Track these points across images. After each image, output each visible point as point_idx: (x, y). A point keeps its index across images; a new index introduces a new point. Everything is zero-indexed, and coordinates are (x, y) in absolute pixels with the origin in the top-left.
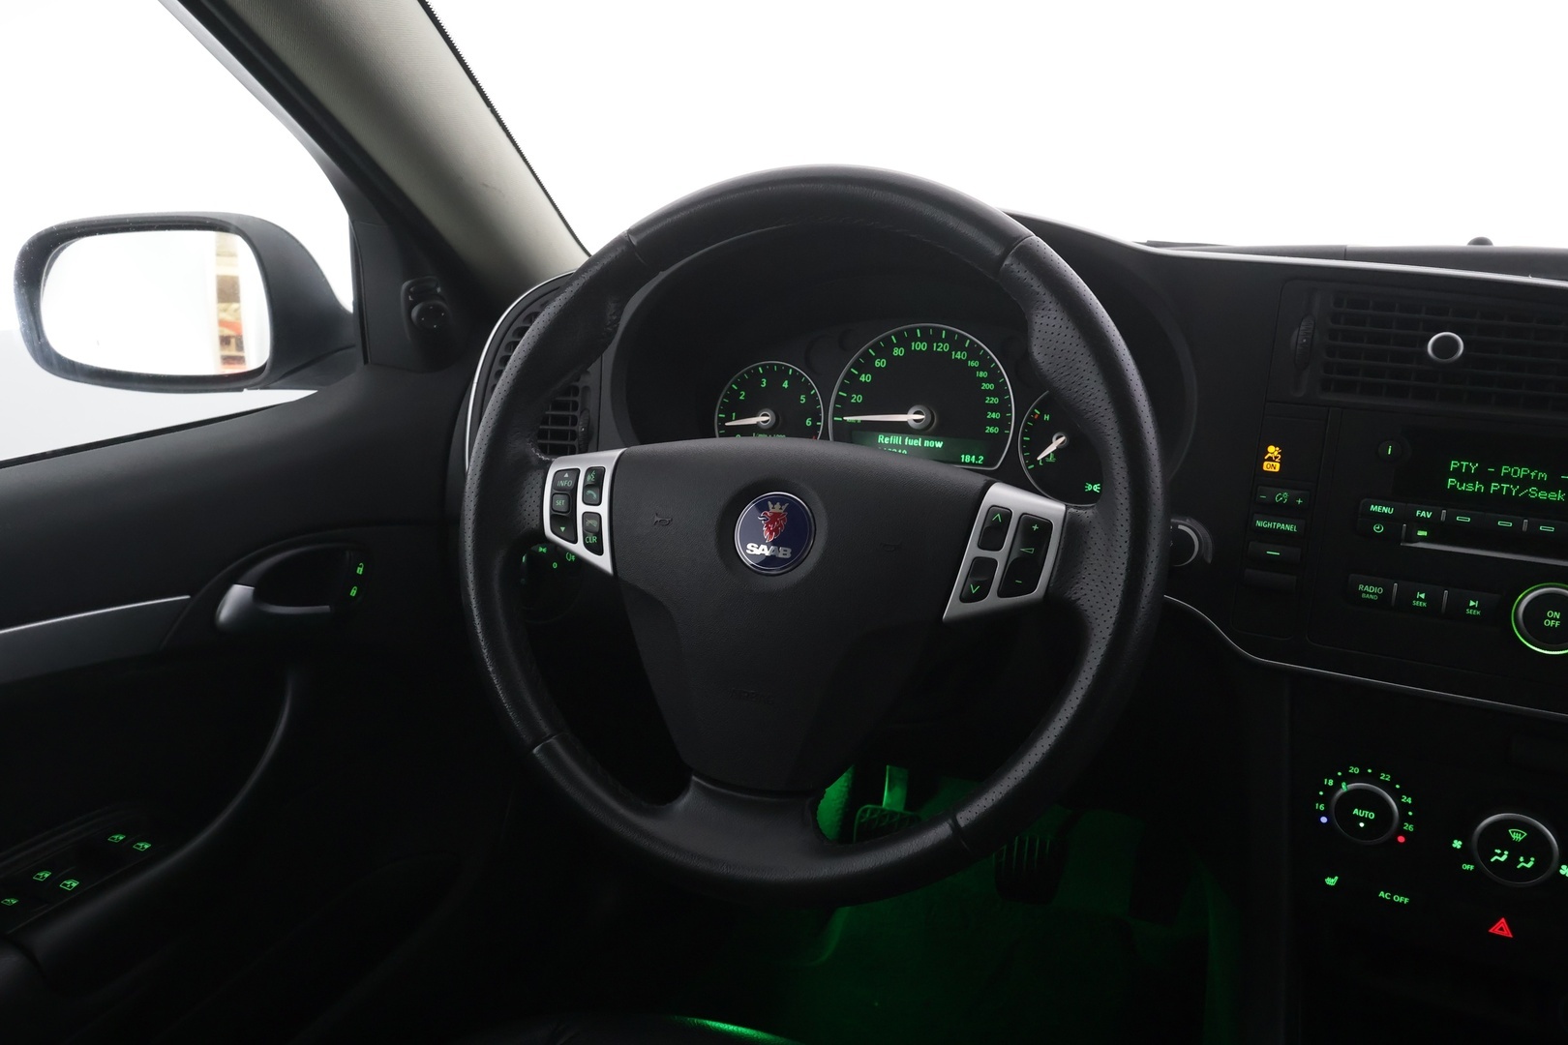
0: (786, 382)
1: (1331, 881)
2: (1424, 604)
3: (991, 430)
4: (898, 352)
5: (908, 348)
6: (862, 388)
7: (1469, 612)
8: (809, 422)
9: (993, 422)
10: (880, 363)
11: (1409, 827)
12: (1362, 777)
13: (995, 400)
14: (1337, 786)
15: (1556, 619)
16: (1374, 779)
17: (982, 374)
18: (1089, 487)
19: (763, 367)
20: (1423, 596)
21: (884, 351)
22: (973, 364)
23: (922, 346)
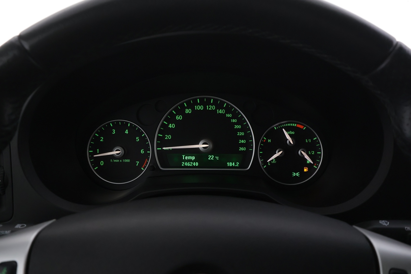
0: (127, 130)
3: (242, 149)
4: (188, 111)
5: (193, 109)
6: (170, 131)
8: (142, 151)
9: (242, 145)
10: (179, 118)
13: (242, 134)
17: (234, 121)
18: (294, 174)
19: (112, 123)
21: (181, 111)
22: (228, 115)
23: (201, 108)
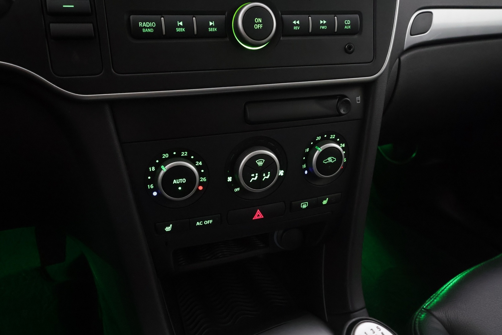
2: (183, 30)
7: (211, 30)
11: (204, 179)
12: (172, 158)
14: (158, 169)
15: (260, 23)
16: (178, 157)
20: (181, 24)
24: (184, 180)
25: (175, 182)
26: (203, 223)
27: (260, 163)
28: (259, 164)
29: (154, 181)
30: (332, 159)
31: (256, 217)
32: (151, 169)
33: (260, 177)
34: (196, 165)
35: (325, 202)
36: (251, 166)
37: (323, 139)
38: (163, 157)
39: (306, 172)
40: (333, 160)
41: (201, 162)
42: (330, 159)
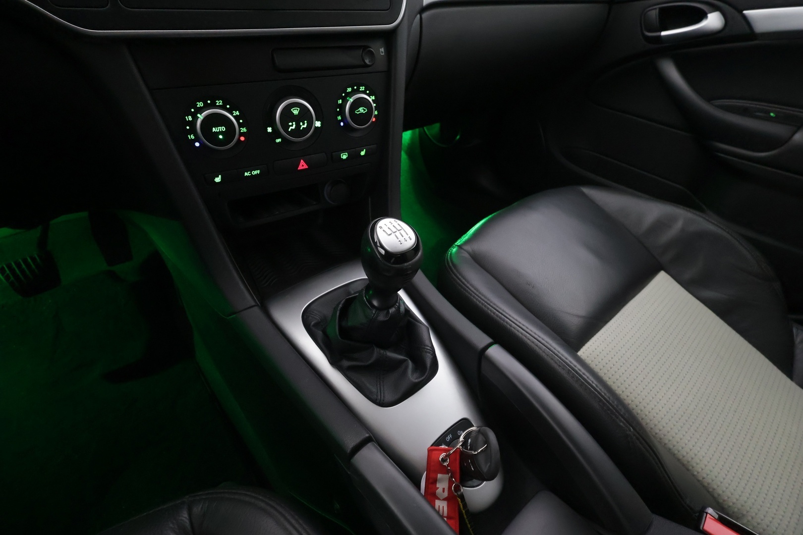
1: (218, 180)
11: (244, 130)
12: (207, 107)
14: (195, 118)
16: (213, 105)
24: (223, 129)
25: (214, 130)
26: (251, 173)
27: (296, 112)
28: (294, 112)
29: (193, 130)
30: (363, 109)
31: (300, 168)
32: (188, 118)
33: (298, 126)
34: (234, 115)
35: (363, 153)
36: (287, 115)
37: (353, 90)
38: (198, 106)
39: (342, 124)
40: (365, 110)
41: (237, 112)
42: (361, 110)
